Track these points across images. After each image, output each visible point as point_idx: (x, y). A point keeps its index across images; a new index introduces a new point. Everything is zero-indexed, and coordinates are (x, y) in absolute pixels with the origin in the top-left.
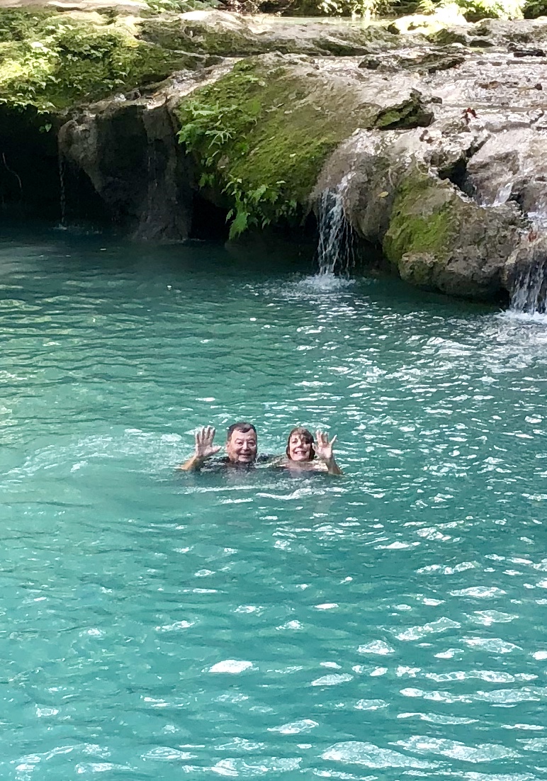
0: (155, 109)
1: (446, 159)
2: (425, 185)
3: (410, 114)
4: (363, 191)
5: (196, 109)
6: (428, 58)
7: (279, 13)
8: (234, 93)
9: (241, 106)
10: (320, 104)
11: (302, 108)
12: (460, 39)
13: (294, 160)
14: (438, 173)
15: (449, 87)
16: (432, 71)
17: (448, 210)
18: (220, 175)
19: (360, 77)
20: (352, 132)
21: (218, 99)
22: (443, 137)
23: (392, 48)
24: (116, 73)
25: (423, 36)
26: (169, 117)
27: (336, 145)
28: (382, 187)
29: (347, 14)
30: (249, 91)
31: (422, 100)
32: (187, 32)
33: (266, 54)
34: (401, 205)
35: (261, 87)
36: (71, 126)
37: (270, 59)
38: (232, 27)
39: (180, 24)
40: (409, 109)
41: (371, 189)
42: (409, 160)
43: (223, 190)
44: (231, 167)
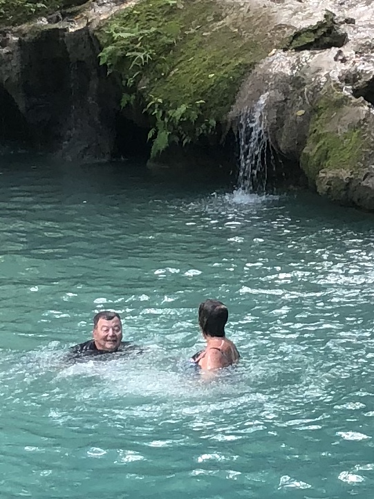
0: (76, 31)
1: (360, 79)
3: (324, 35)
5: (116, 31)
8: (153, 16)
10: (237, 26)
11: (220, 29)
15: (361, 8)
17: (362, 127)
18: (141, 96)
21: (137, 21)
22: (356, 57)
26: (90, 39)
27: (253, 65)
28: (299, 105)
30: (169, 13)
31: (336, 21)
34: (317, 122)
40: (323, 30)
41: (288, 108)
42: (324, 80)
43: (144, 110)
44: (153, 88)
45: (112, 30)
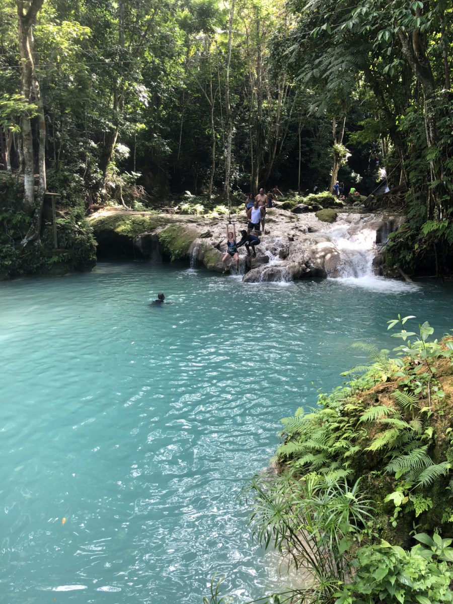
0: (154, 235)
1: (216, 244)
2: (212, 249)
3: (208, 235)
4: (198, 251)
5: (162, 235)
7: (180, 214)
8: (170, 231)
9: (172, 234)
10: (189, 233)
11: (185, 234)
12: (217, 219)
13: (184, 245)
14: (214, 247)
15: (215, 229)
16: (212, 226)
17: (216, 255)
19: (197, 227)
20: (196, 239)
21: (167, 232)
22: (215, 239)
23: (203, 221)
24: (145, 227)
25: (210, 218)
26: (157, 236)
27: (192, 242)
28: (203, 250)
29: (194, 214)
31: (210, 232)
32: (160, 219)
33: (177, 223)
34: (207, 254)
35: (176, 230)
36: (136, 239)
38: (170, 217)
39: (158, 217)
42: (208, 244)
43: (169, 252)
44: (171, 247)
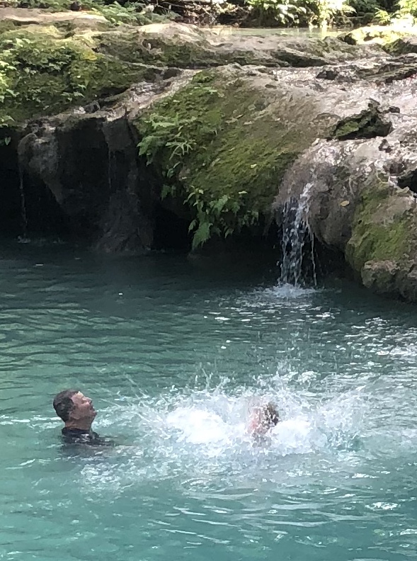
0: (114, 121)
1: (405, 168)
2: (386, 193)
3: (368, 124)
4: (323, 199)
5: (156, 121)
6: (385, 68)
7: (237, 24)
8: (193, 105)
9: (201, 118)
10: (280, 115)
11: (262, 118)
13: (255, 170)
14: (397, 182)
15: (407, 97)
16: (389, 81)
17: (409, 218)
18: (181, 186)
19: (318, 88)
20: (313, 142)
21: (178, 110)
22: (401, 146)
23: (349, 59)
24: (75, 86)
25: (380, 46)
26: (129, 129)
27: (295, 155)
29: (304, 25)
30: (208, 103)
31: (381, 110)
32: (145, 45)
33: (225, 66)
34: (362, 213)
35: (220, 98)
36: (31, 139)
37: (229, 70)
38: (190, 39)
39: (138, 36)
40: (367, 119)
41: (332, 198)
42: (369, 169)
43: (185, 201)
44: (193, 178)
45: (151, 120)
